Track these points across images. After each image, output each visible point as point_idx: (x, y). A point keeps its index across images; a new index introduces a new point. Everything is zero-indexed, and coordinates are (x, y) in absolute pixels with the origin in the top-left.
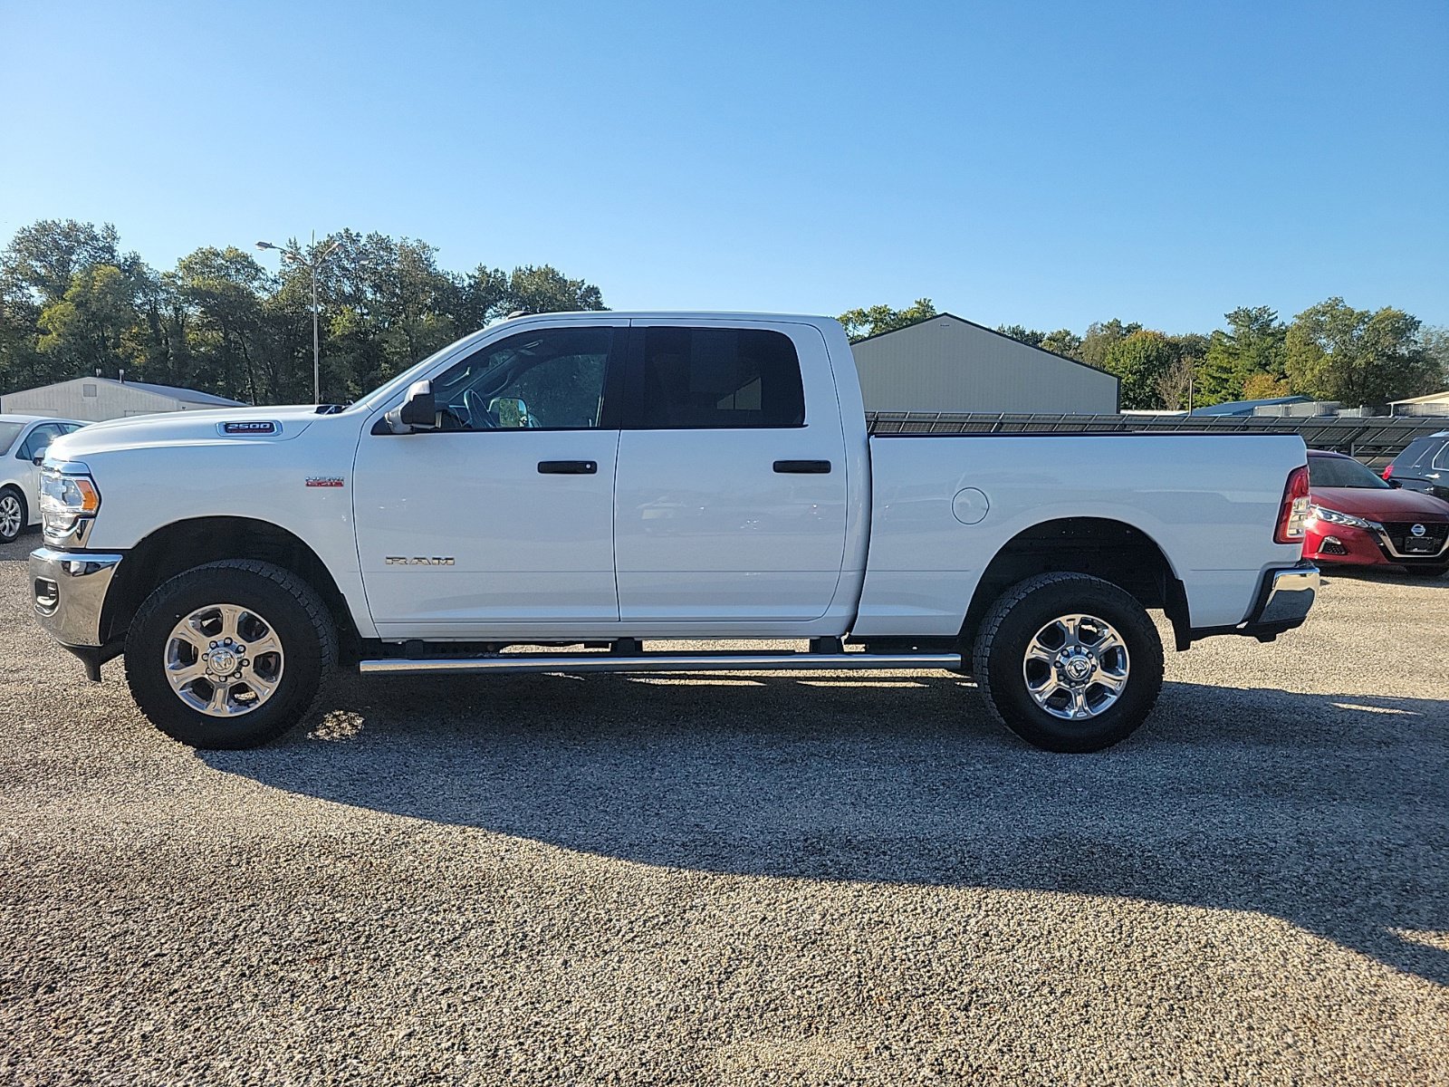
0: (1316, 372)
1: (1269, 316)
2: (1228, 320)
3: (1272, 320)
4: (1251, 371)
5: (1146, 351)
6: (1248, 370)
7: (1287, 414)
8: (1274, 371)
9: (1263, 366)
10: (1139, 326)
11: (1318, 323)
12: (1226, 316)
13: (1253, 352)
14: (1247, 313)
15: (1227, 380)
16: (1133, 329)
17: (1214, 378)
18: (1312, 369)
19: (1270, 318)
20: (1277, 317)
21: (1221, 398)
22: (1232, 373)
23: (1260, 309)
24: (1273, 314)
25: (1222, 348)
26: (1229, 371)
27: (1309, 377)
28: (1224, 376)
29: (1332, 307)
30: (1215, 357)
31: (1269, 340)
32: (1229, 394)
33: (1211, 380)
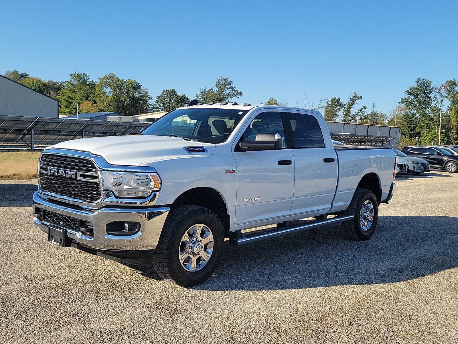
0: (107, 102)
1: (87, 77)
2: (71, 77)
3: (88, 79)
4: (82, 99)
5: (35, 87)
6: (81, 99)
7: (120, 120)
8: (91, 100)
9: (87, 98)
10: (27, 75)
11: (107, 83)
12: (70, 75)
13: (82, 92)
14: (78, 75)
15: (72, 103)
16: (24, 76)
17: (67, 101)
18: (106, 101)
19: (87, 78)
20: (90, 78)
21: (70, 110)
22: (74, 100)
23: (83, 74)
24: (88, 76)
25: (69, 89)
26: (72, 98)
27: (105, 103)
28: (71, 101)
29: (111, 77)
30: (66, 91)
31: (87, 87)
32: (73, 108)
33: (66, 102)
